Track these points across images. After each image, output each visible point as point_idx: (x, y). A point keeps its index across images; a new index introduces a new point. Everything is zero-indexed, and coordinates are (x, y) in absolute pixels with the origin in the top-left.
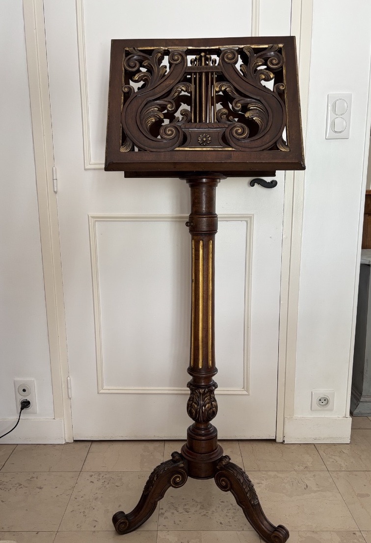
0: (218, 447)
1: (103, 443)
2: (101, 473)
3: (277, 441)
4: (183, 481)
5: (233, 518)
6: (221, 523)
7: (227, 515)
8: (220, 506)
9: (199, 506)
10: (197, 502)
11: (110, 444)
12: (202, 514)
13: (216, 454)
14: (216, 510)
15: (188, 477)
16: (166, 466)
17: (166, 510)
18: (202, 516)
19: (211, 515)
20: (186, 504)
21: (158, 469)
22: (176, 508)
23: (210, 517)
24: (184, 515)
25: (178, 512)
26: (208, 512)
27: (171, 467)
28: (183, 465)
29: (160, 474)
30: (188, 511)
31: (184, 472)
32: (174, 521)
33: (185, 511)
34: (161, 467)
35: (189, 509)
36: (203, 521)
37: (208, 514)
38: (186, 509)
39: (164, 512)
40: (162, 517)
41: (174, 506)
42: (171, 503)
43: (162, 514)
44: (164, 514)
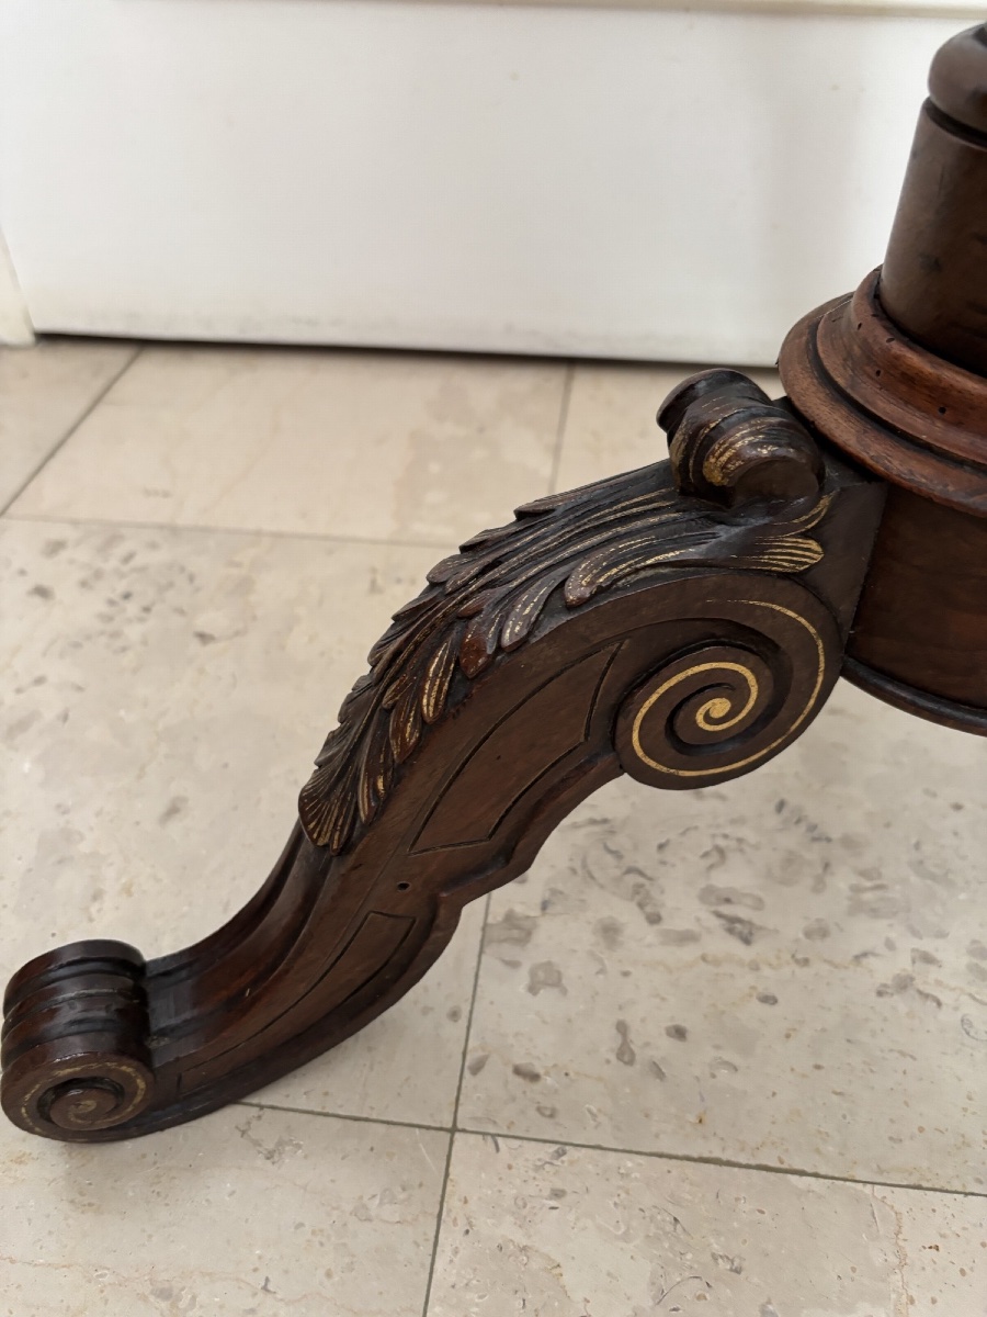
2: (125, 531)
4: (771, 728)
9: (842, 880)
10: (816, 834)
12: (884, 970)
16: (587, 543)
17: (554, 892)
18: (880, 994)
19: (965, 998)
20: (721, 842)
21: (483, 572)
22: (641, 880)
23: (956, 1009)
24: (716, 962)
25: (654, 919)
26: (938, 956)
27: (650, 573)
28: (812, 552)
29: (499, 649)
30: (750, 923)
31: (812, 630)
32: (622, 1028)
33: (719, 915)
34: (515, 552)
35: (759, 904)
36: (902, 1054)
37: (933, 973)
38: (728, 901)
39: (535, 912)
40: (513, 965)
41: (617, 855)
42: (593, 822)
43: (515, 933)
44: (529, 934)
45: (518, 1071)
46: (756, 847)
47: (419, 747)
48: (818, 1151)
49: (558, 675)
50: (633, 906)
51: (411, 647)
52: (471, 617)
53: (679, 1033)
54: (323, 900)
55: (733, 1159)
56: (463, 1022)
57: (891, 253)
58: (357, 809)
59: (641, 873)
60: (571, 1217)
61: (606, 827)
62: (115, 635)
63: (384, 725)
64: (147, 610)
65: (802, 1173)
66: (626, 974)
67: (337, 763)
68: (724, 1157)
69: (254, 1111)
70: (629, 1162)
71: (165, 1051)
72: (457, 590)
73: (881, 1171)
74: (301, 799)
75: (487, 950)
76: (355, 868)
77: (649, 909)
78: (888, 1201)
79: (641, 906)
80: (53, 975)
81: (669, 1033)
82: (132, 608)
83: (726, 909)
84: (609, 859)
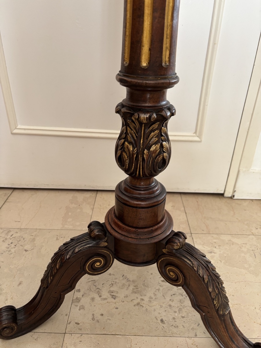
0: (166, 216)
1: (26, 191)
2: (11, 230)
3: (226, 195)
4: (106, 266)
5: (180, 310)
6: (162, 321)
7: (170, 306)
8: (161, 288)
9: (131, 288)
10: (128, 280)
11: (33, 192)
12: (135, 302)
13: (163, 229)
14: (155, 295)
15: (115, 259)
16: (78, 244)
17: (84, 293)
18: (134, 306)
19: (147, 305)
20: (113, 283)
21: (65, 248)
22: (99, 290)
23: (145, 307)
24: (109, 303)
25: (100, 296)
26: (144, 299)
27: (86, 248)
28: (106, 244)
29: (66, 259)
30: (116, 296)
31: (109, 253)
32: (93, 315)
33: (111, 295)
34: (70, 245)
35: (117, 292)
36: (136, 315)
37: (143, 302)
38: (112, 292)
39: (81, 297)
40: (77, 306)
41: (96, 286)
42: (92, 281)
43: (78, 301)
44: (80, 300)
45: (76, 323)
46: (118, 283)
47: (57, 272)
48: (121, 331)
49: (75, 261)
50: (97, 294)
51: (56, 258)
52: (63, 255)
53: (102, 315)
54: (44, 295)
55: (108, 334)
56: (68, 316)
57: (115, 204)
58: (49, 282)
59: (99, 289)
60: (82, 345)
61: (94, 281)
62: (9, 251)
63: (52, 269)
64: (15, 246)
65: (118, 335)
66: (95, 306)
67: (46, 275)
68: (107, 333)
69: (33, 333)
70: (92, 336)
71: (19, 322)
72: (62, 251)
73: (130, 333)
74: (41, 280)
75: (73, 304)
76: (48, 290)
77: (99, 295)
78: (130, 338)
79: (98, 294)
80: (2, 311)
81: (101, 315)
82: (13, 245)
83: (112, 294)
84: (94, 287)
